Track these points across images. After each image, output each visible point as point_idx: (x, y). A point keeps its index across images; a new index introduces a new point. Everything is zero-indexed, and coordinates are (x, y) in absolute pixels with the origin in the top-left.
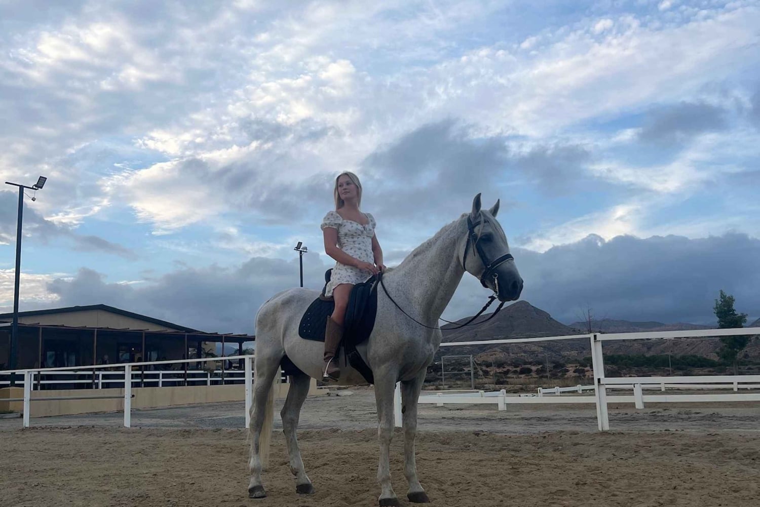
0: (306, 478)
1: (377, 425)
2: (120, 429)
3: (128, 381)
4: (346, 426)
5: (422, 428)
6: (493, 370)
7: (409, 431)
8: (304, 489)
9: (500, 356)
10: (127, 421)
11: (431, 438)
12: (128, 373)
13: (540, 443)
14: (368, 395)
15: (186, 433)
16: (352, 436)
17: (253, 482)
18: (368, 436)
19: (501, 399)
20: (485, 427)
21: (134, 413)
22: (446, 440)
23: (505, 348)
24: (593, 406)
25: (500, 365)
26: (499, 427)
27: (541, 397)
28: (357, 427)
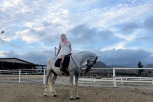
0: (56, 94)
1: (70, 84)
2: (18, 83)
3: (20, 73)
4: (64, 84)
5: (79, 85)
6: (93, 74)
7: (76, 85)
8: (55, 96)
9: (95, 72)
10: (19, 81)
11: (81, 87)
12: (20, 72)
13: (102, 89)
14: (68, 78)
15: (31, 84)
16: (65, 86)
17: (45, 94)
18: (68, 86)
19: (95, 80)
20: (91, 85)
21: (21, 80)
22: (84, 88)
23: (96, 70)
24: (113, 82)
25: (94, 73)
26: (94, 85)
27: (102, 80)
28: (66, 84)
